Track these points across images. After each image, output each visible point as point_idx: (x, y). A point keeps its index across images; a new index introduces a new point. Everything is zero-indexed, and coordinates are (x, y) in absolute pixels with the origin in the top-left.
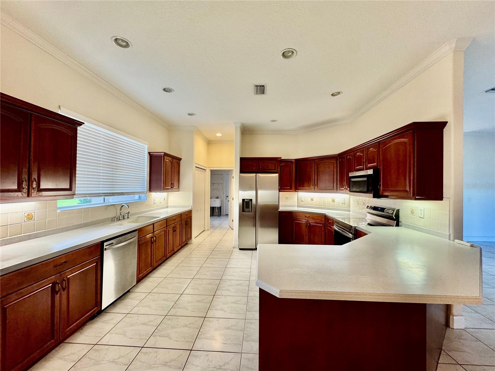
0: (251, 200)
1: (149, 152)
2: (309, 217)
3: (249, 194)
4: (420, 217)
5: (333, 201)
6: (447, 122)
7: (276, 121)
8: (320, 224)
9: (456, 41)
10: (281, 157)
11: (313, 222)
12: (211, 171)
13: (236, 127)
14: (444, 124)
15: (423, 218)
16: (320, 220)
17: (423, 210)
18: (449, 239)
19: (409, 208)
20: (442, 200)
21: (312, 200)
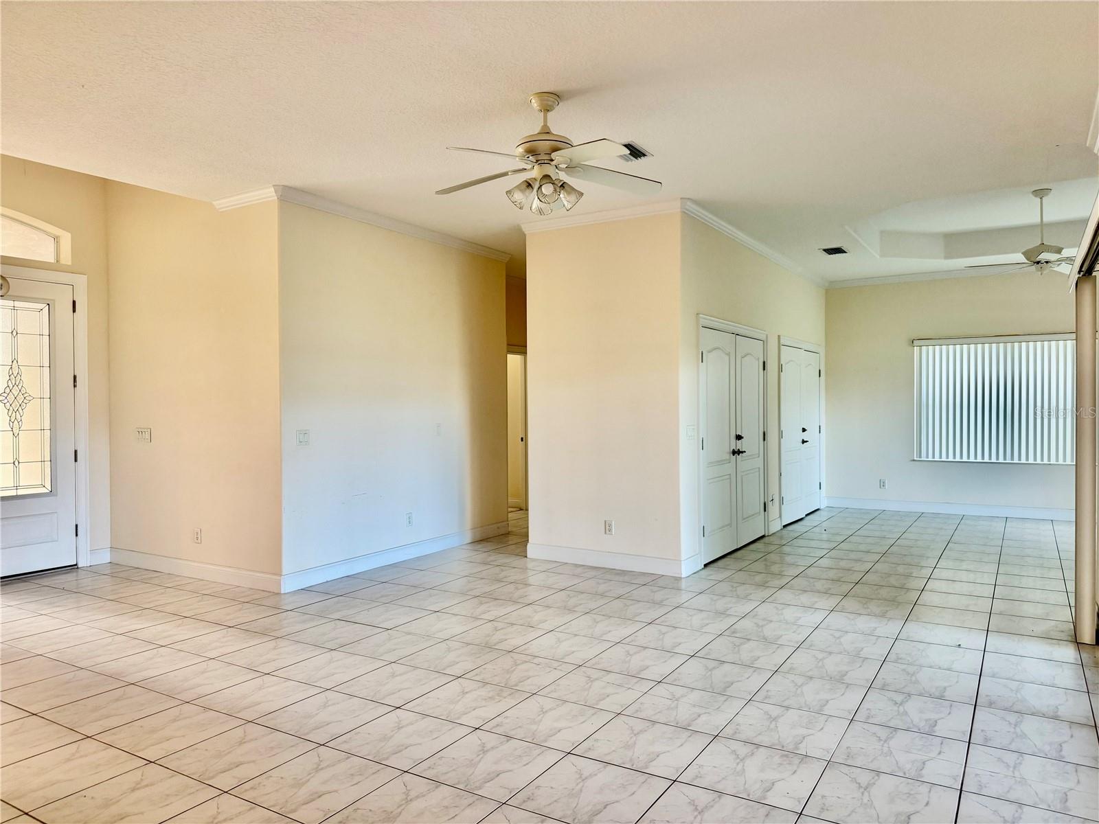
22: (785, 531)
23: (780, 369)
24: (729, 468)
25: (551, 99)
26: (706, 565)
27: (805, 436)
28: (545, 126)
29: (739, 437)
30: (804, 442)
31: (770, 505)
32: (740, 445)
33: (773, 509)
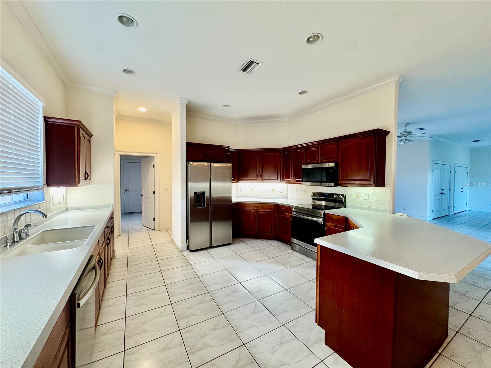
0: (204, 193)
1: (44, 117)
2: (259, 206)
3: (202, 186)
4: (364, 199)
5: (273, 190)
6: (389, 132)
7: (228, 106)
8: (270, 212)
9: (398, 77)
10: (230, 146)
11: (263, 211)
12: (121, 156)
13: (182, 104)
14: (387, 133)
15: (368, 200)
16: (270, 208)
17: (368, 195)
18: (390, 213)
19: (355, 193)
20: (384, 186)
21: (252, 190)
22: (455, 215)
23: (455, 172)
24: (440, 197)
25: (407, 125)
26: (433, 219)
27: (462, 190)
28: (406, 129)
29: (442, 190)
30: (462, 192)
31: (450, 207)
32: (443, 191)
33: (452, 209)
